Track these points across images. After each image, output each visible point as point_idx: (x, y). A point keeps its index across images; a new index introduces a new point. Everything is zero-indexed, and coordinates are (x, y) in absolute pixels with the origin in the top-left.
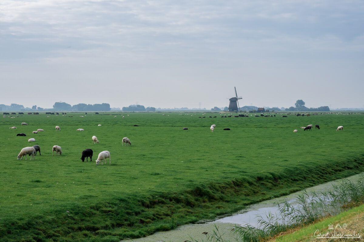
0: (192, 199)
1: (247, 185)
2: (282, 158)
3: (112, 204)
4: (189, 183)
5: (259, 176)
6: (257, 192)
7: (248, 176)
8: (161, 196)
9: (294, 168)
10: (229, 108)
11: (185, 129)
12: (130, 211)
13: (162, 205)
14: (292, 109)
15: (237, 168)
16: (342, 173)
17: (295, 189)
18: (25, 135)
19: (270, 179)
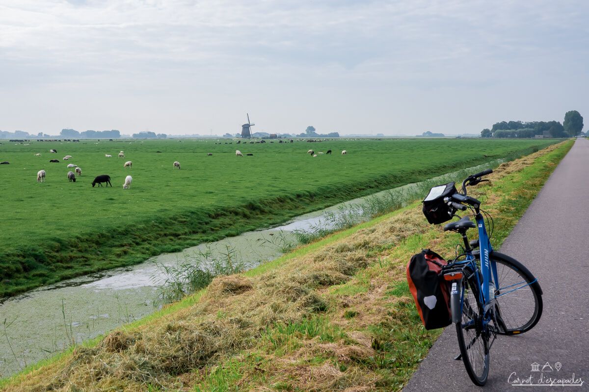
0: (247, 212)
1: (289, 201)
2: (312, 179)
3: (185, 215)
4: (241, 199)
5: (298, 193)
6: (298, 207)
7: (289, 193)
8: (222, 210)
9: (326, 187)
10: (242, 135)
11: (209, 155)
12: (201, 221)
13: (224, 217)
14: (303, 135)
15: (277, 187)
16: (365, 192)
17: (329, 204)
18: (58, 162)
19: (307, 196)
